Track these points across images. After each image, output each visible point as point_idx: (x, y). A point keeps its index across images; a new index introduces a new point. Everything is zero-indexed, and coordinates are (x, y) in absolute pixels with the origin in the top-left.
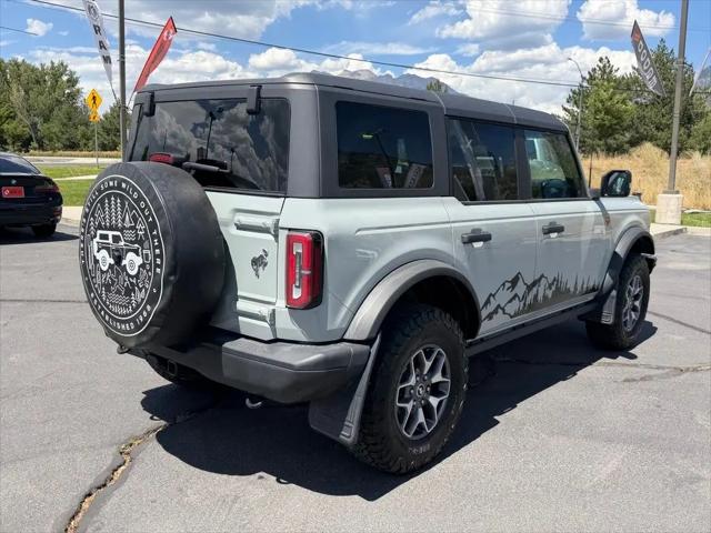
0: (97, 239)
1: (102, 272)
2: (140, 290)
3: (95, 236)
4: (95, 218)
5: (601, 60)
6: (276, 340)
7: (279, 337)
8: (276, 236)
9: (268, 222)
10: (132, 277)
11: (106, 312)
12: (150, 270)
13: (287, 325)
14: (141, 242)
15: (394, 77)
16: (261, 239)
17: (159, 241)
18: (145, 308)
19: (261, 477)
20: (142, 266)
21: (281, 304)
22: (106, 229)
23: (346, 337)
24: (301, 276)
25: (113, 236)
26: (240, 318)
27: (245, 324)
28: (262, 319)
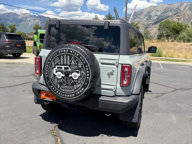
0: (56, 68)
1: (58, 79)
2: (79, 84)
3: (55, 67)
4: (55, 62)
5: (95, 16)
6: (115, 96)
7: (116, 95)
8: (117, 66)
9: (114, 62)
10: (75, 80)
11: (59, 92)
12: (84, 78)
13: (120, 91)
14: (80, 69)
15: (37, 16)
16: (111, 67)
17: (89, 69)
18: (81, 89)
19: (102, 136)
20: (81, 76)
21: (118, 85)
22: (61, 65)
23: (133, 93)
24: (127, 77)
25: (64, 68)
26: (102, 90)
27: (103, 92)
28: (112, 90)
